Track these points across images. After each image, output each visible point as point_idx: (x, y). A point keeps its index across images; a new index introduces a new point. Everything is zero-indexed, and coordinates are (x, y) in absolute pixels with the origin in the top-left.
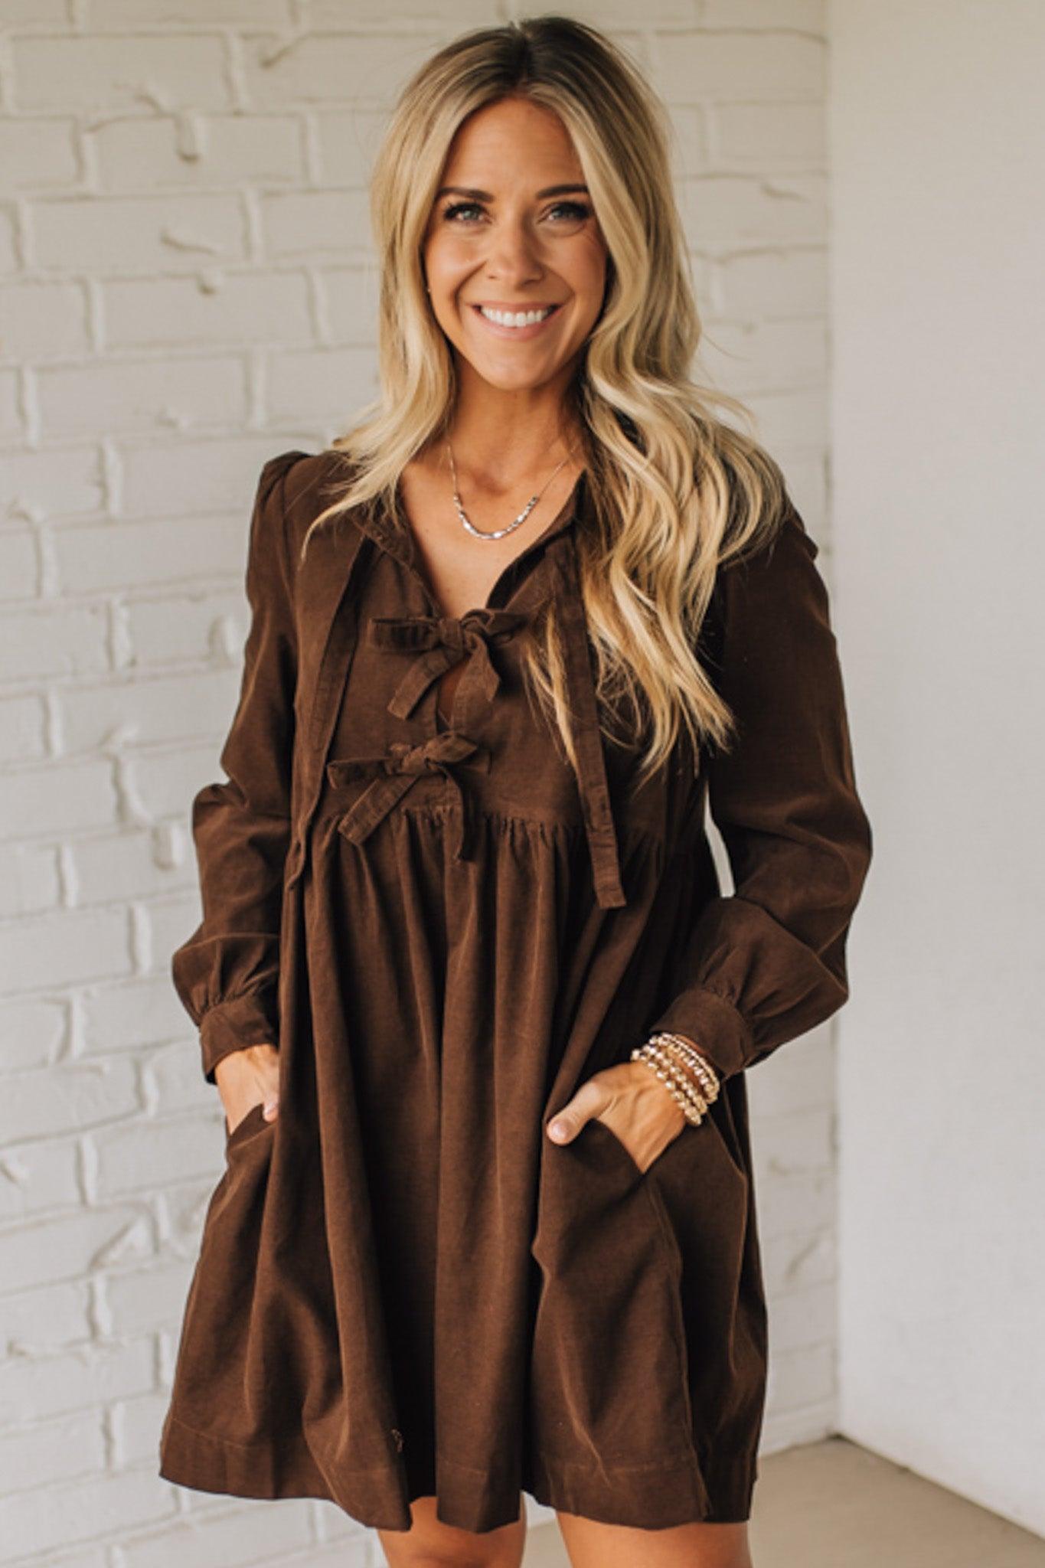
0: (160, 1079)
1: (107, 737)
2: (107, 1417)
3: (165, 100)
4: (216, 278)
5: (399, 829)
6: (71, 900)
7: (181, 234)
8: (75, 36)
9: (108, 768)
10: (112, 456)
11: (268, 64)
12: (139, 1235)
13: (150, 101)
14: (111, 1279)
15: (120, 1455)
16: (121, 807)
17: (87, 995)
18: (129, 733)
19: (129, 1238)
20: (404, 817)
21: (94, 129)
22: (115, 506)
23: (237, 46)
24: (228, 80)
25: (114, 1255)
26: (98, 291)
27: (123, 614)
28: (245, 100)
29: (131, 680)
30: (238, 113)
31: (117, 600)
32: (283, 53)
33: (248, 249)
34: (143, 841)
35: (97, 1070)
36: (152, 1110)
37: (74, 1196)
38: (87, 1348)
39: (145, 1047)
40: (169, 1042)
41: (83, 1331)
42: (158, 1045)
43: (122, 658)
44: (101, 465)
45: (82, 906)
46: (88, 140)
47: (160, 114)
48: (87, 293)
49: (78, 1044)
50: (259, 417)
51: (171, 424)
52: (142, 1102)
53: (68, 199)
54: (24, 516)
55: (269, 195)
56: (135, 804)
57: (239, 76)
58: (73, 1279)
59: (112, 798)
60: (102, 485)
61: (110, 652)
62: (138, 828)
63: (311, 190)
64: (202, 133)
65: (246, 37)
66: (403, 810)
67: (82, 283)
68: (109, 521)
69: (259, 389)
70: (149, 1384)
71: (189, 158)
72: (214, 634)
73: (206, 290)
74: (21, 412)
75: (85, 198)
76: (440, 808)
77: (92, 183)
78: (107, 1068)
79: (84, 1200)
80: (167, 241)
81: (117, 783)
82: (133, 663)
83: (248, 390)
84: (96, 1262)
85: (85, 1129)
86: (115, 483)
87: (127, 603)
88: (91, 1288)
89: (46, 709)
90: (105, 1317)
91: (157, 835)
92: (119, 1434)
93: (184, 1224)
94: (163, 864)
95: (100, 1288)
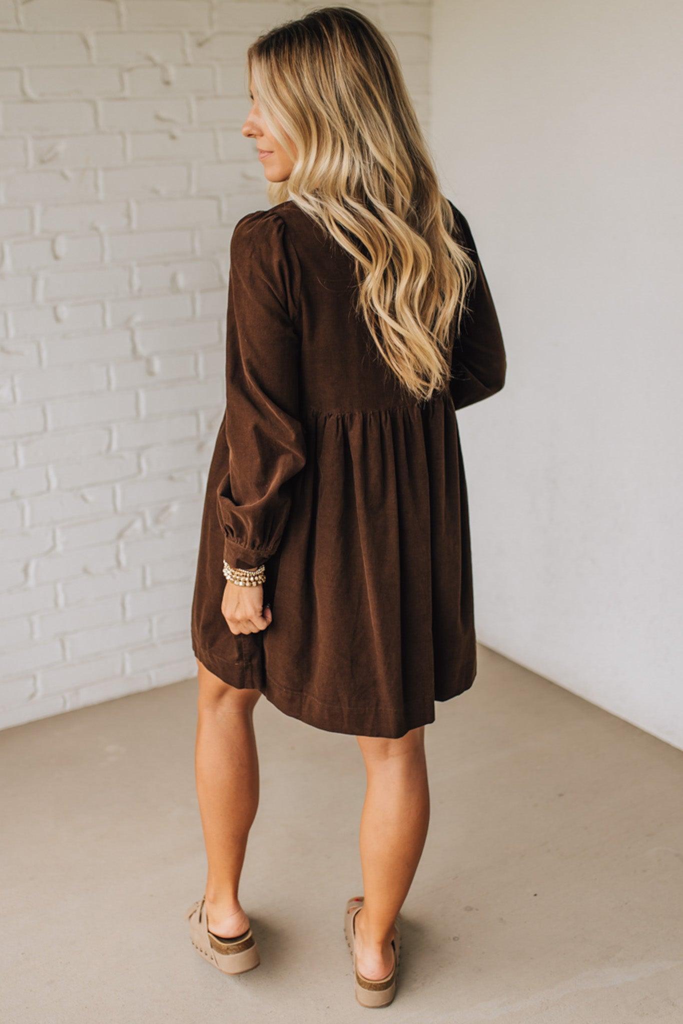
0: (147, 461)
1: (129, 320)
2: (123, 599)
3: (157, 59)
4: (177, 133)
6: (114, 386)
7: (163, 114)
8: (121, 32)
9: (129, 333)
10: (133, 205)
11: (200, 45)
12: (138, 525)
13: (150, 59)
14: (126, 543)
15: (129, 614)
16: (134, 350)
17: (118, 426)
18: (138, 319)
19: (134, 526)
21: (130, 70)
22: (134, 225)
23: (187, 37)
24: (184, 51)
25: (128, 533)
26: (128, 137)
27: (136, 270)
28: (190, 60)
29: (139, 297)
30: (187, 65)
31: (134, 264)
32: (206, 40)
33: (191, 121)
34: (142, 362)
35: (122, 457)
36: (144, 474)
37: (112, 508)
38: (116, 571)
39: (141, 448)
40: (151, 446)
41: (114, 564)
42: (146, 447)
43: (135, 288)
44: (128, 208)
45: (117, 390)
46: (126, 77)
47: (155, 65)
48: (124, 138)
49: (115, 446)
51: (157, 192)
52: (140, 471)
53: (117, 99)
54: (96, 229)
55: (199, 99)
56: (141, 349)
57: (188, 49)
58: (111, 543)
59: (130, 346)
60: (129, 217)
62: (141, 358)
63: (217, 97)
64: (173, 73)
65: (191, 33)
67: (122, 134)
68: (131, 232)
69: (194, 178)
70: (141, 587)
71: (167, 83)
72: (173, 279)
73: (173, 137)
74: (96, 186)
75: (124, 99)
77: (127, 93)
78: (126, 456)
79: (115, 510)
80: (158, 118)
81: (133, 340)
82: (140, 290)
83: (189, 179)
84: (120, 536)
85: (116, 481)
86: (134, 216)
87: (138, 265)
88: (118, 547)
89: (104, 308)
90: (123, 558)
91: (149, 362)
92: (128, 606)
93: (157, 521)
94: (151, 373)
95: (122, 545)
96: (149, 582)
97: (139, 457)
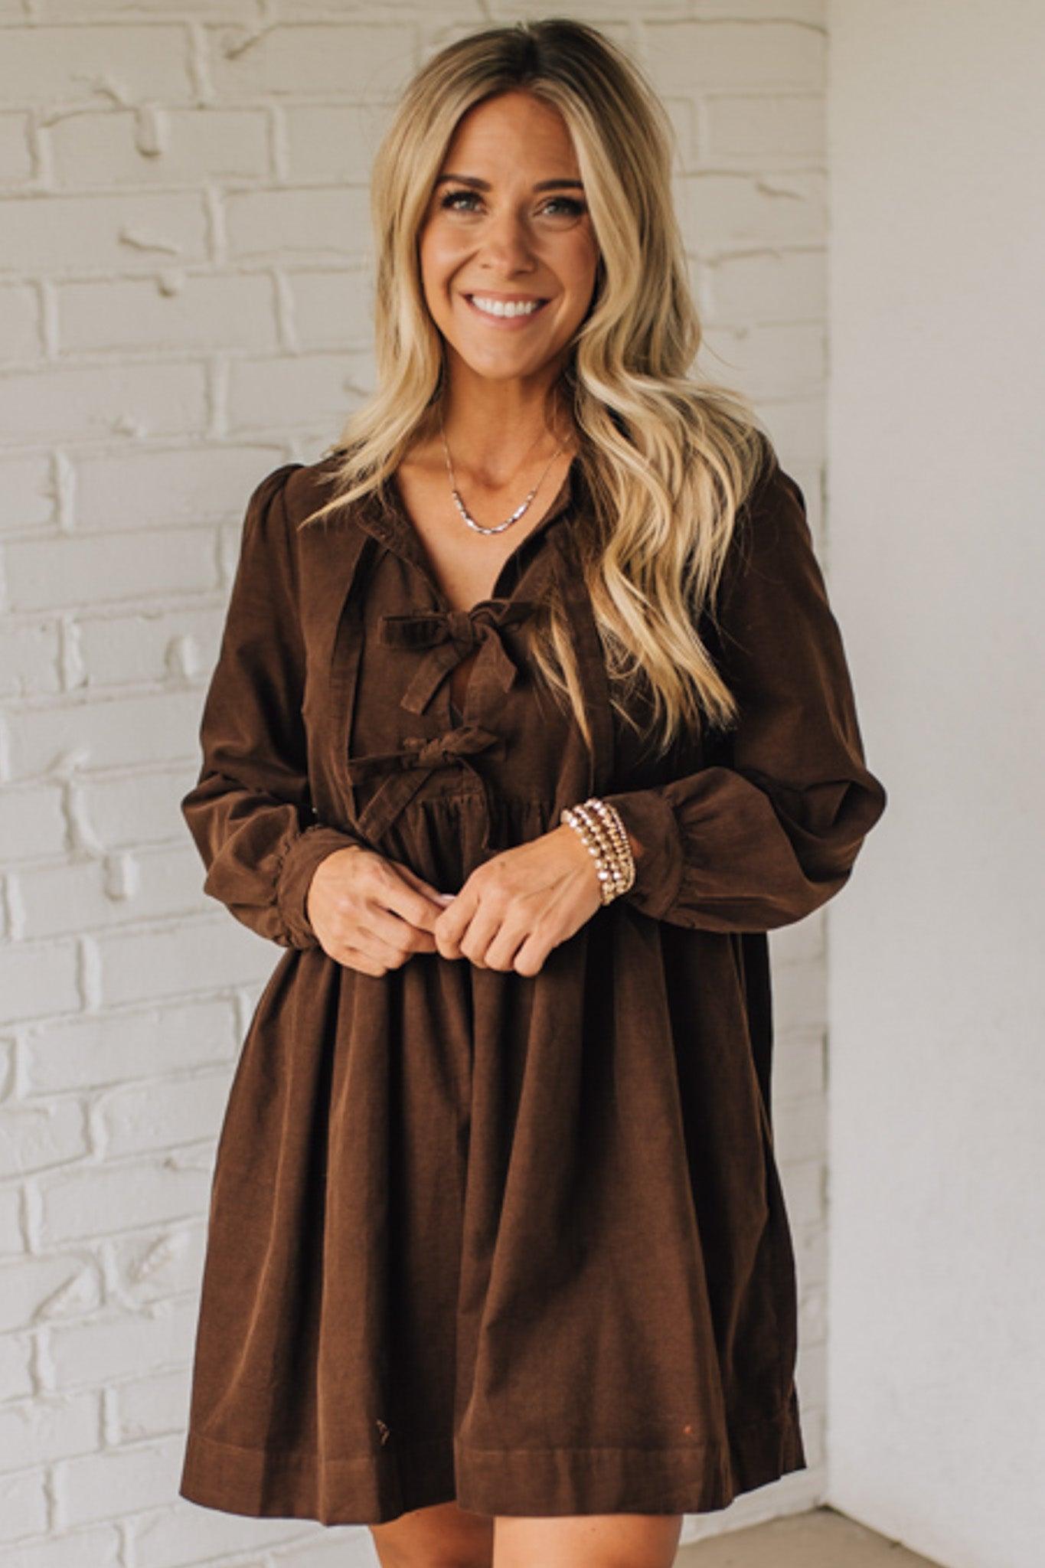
0: (108, 1120)
1: (57, 762)
2: (49, 1476)
3: (125, 95)
4: (176, 280)
5: (415, 823)
6: (17, 932)
7: (137, 235)
8: (31, 26)
9: (57, 793)
10: (64, 465)
11: (232, 55)
12: (85, 1286)
13: (110, 95)
14: (55, 1331)
15: (62, 1518)
16: (71, 836)
17: (32, 1033)
18: (81, 757)
19: (74, 1289)
20: (421, 810)
21: (49, 124)
22: (68, 519)
23: (200, 35)
24: (191, 72)
25: (58, 1306)
26: (51, 292)
27: (75, 631)
28: (208, 93)
29: (83, 702)
30: (201, 107)
31: (68, 619)
32: (248, 45)
33: (210, 249)
34: (93, 870)
35: (42, 1112)
36: (100, 1154)
37: (17, 1244)
38: (29, 1403)
39: (93, 1088)
40: (118, 1083)
41: (26, 1387)
42: (105, 1086)
43: (73, 680)
44: (53, 479)
45: (28, 940)
46: (43, 136)
47: (119, 108)
48: (40, 295)
49: (23, 1085)
50: (221, 426)
51: (128, 433)
52: (90, 1148)
53: (22, 197)
55: (233, 192)
56: (87, 834)
57: (202, 69)
58: (16, 1331)
59: (62, 826)
60: (55, 497)
61: (61, 674)
62: (89, 857)
63: (279, 188)
64: (164, 127)
65: (209, 27)
66: (420, 802)
67: (35, 284)
68: (61, 535)
69: (220, 398)
70: (94, 1444)
71: (149, 154)
72: (171, 653)
73: (165, 293)
75: (38, 196)
76: (457, 799)
77: (46, 181)
78: (52, 1110)
79: (27, 1247)
80: (125, 241)
81: (66, 810)
82: (85, 684)
83: (208, 397)
84: (39, 1314)
85: (30, 1173)
86: (67, 495)
87: (77, 621)
88: (34, 1340)
90: (47, 1372)
91: (108, 865)
92: (59, 1495)
93: (133, 1276)
94: (114, 897)
95: (43, 1341)
96: (113, 1434)
97: (86, 1110)
